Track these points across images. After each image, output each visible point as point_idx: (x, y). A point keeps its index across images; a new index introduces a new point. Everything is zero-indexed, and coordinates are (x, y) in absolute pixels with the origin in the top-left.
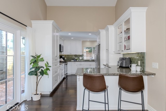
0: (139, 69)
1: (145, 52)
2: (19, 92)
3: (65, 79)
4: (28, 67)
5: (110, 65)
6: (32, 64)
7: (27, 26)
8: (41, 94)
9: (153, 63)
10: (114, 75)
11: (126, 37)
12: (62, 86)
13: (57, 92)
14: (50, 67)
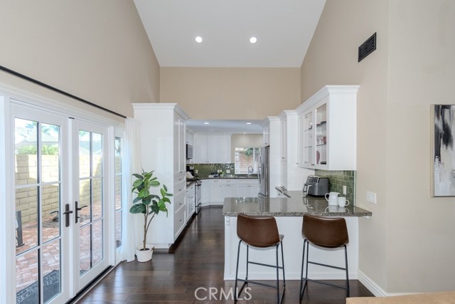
0: (342, 202)
1: (355, 169)
2: (112, 244)
3: (197, 217)
4: (128, 197)
5: (290, 188)
6: (136, 190)
7: (126, 117)
8: (153, 249)
9: (368, 192)
10: (294, 214)
11: (320, 136)
12: (191, 230)
13: (181, 244)
14: (171, 195)
